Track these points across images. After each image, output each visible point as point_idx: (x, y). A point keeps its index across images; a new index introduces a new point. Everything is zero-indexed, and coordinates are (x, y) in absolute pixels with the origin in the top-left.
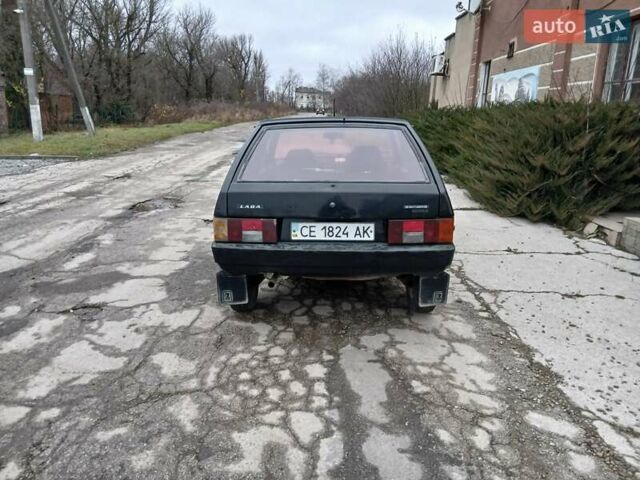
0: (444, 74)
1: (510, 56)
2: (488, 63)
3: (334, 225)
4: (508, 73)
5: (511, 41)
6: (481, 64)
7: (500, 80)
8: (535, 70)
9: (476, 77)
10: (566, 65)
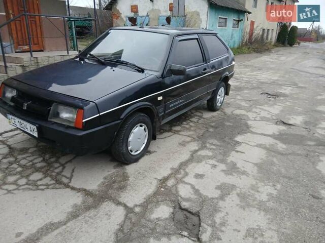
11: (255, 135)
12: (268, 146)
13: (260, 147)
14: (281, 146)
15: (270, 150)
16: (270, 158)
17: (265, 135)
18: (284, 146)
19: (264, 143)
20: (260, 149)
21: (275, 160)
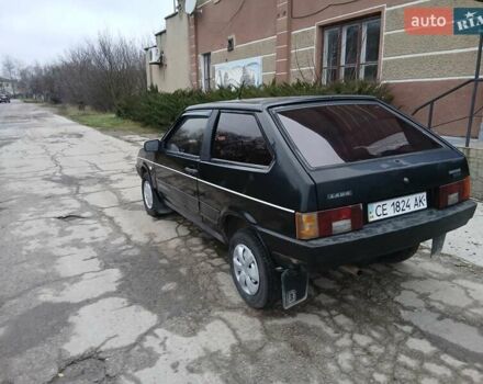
0: (161, 64)
1: (231, 49)
2: (207, 55)
3: (400, 200)
4: (229, 63)
5: (230, 38)
6: (200, 56)
7: (223, 68)
8: (258, 59)
9: (197, 66)
10: (289, 55)
11: (101, 292)
12: (65, 284)
13: (75, 276)
14: (47, 295)
15: (58, 281)
16: (50, 271)
17: (88, 302)
18: (42, 298)
19: (75, 285)
20: (72, 275)
21: (42, 271)
